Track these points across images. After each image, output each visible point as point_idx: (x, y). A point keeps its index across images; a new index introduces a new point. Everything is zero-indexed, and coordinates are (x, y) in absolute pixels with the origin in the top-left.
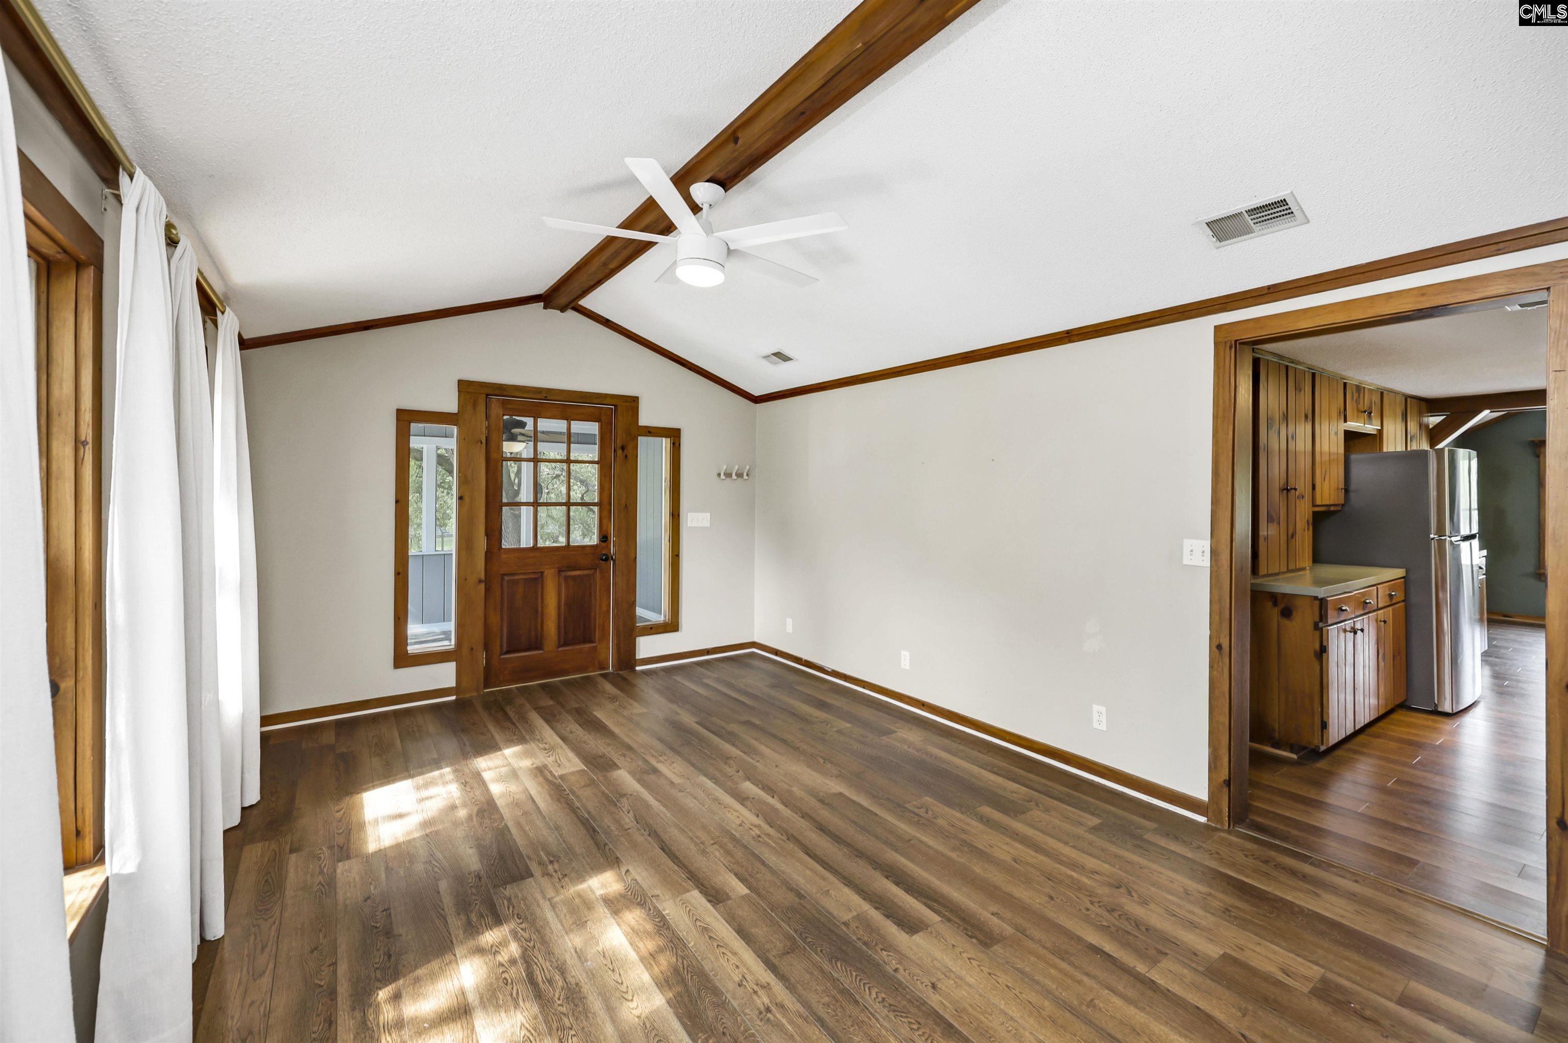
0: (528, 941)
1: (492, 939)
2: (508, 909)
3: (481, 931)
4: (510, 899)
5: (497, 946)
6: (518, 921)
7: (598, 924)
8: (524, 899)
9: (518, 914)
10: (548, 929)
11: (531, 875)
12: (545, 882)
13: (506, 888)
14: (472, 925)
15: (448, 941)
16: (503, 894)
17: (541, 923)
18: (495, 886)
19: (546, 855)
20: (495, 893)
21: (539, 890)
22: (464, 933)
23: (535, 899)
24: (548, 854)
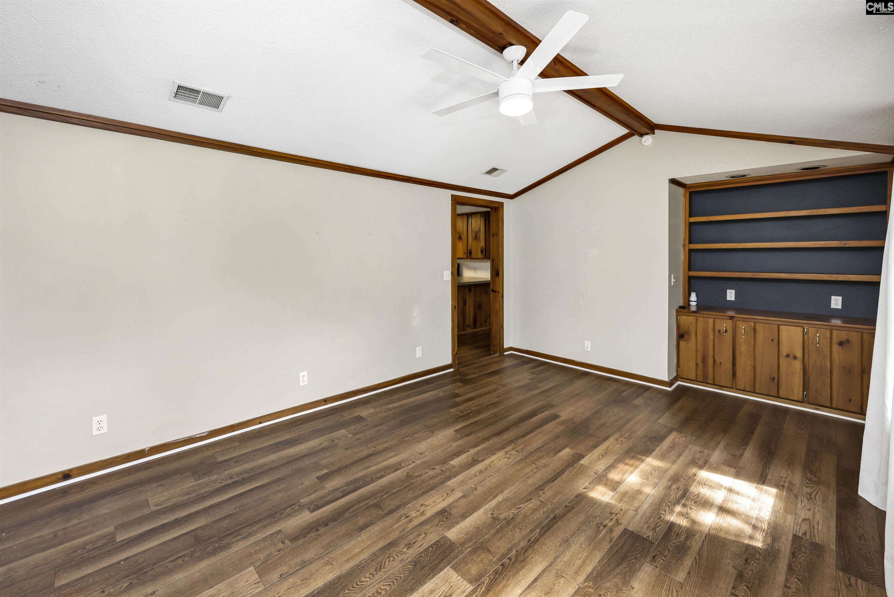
0: (669, 506)
1: (684, 520)
2: (661, 525)
3: (686, 528)
4: (653, 529)
5: (685, 516)
6: (663, 516)
7: (632, 486)
8: (647, 522)
9: (659, 519)
10: (654, 502)
11: (626, 530)
12: (624, 522)
13: (647, 537)
14: (687, 535)
15: (707, 539)
16: (653, 535)
17: (654, 506)
18: (652, 543)
19: (601, 533)
20: (657, 540)
21: (634, 520)
22: (695, 535)
23: (642, 518)
24: (598, 531)
